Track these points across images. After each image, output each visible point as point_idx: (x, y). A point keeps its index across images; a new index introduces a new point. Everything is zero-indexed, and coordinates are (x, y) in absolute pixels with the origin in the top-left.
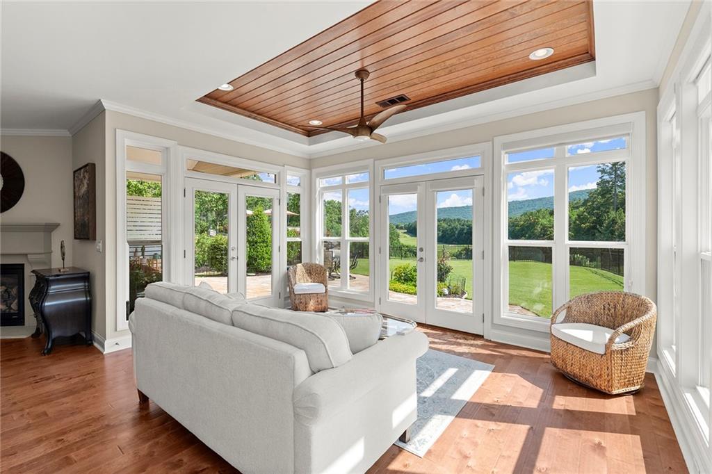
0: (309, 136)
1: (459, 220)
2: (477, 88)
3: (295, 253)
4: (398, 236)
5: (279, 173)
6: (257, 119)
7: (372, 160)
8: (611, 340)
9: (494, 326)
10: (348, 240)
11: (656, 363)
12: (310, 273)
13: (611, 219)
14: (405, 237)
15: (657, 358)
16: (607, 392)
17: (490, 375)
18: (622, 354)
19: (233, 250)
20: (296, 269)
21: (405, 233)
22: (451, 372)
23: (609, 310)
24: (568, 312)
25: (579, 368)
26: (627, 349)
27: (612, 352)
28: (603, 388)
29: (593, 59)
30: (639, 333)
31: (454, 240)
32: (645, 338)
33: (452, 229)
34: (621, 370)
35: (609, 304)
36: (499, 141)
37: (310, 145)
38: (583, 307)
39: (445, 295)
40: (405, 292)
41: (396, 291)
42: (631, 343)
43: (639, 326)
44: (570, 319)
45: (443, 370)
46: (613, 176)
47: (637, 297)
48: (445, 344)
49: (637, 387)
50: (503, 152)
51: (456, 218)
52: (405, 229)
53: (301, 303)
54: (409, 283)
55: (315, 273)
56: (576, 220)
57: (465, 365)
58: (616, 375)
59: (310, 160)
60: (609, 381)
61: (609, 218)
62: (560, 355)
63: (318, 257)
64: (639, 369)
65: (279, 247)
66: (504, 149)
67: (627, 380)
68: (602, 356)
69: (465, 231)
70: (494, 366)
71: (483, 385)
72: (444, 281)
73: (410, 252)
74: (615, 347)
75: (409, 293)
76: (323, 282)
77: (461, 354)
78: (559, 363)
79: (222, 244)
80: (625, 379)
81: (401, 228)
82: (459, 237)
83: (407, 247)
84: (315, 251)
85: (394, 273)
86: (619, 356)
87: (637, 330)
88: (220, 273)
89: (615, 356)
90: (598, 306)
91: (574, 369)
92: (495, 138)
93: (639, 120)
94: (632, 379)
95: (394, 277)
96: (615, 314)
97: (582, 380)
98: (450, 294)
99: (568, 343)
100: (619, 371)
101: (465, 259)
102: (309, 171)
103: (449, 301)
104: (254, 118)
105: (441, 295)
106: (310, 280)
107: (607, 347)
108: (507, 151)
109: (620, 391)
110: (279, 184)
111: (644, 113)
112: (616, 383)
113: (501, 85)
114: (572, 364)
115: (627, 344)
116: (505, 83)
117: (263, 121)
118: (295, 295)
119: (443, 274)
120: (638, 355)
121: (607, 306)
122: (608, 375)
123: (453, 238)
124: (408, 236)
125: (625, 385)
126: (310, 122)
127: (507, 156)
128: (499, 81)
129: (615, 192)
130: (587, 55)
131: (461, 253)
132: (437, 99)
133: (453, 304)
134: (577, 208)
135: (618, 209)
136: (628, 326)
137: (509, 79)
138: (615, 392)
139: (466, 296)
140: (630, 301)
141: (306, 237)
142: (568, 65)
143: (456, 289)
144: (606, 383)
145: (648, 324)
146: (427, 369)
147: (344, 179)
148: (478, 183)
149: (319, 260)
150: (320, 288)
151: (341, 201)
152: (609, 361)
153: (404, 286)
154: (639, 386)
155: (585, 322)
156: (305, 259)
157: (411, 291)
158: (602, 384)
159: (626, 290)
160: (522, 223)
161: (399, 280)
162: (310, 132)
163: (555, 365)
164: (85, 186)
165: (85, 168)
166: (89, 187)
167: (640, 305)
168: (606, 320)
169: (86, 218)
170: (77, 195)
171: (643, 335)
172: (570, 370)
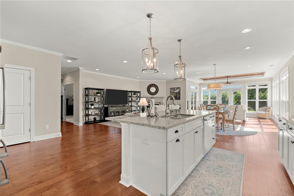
15: (272, 116)
26: (268, 113)
29: (263, 74)
50: (247, 85)
59: (200, 84)
62: (259, 115)
68: (265, 114)
91: (261, 117)
92: (245, 83)
99: (260, 113)
125: (268, 118)
142: (259, 75)
148: (242, 90)
158: (265, 118)
162: (204, 79)
163: (258, 117)
164: (178, 91)
165: (178, 88)
166: (180, 91)
167: (270, 108)
168: (265, 110)
169: (178, 96)
170: (172, 92)
171: (270, 111)
172: (260, 117)
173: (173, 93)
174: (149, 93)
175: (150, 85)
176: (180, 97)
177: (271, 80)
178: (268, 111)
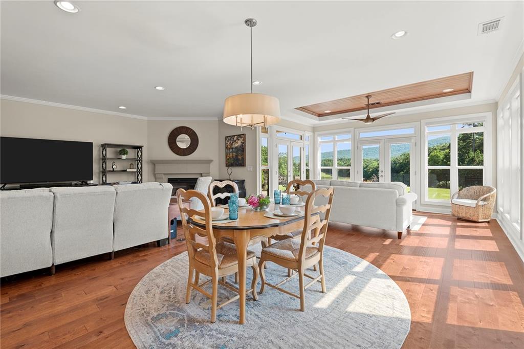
0: (320, 117)
5: (303, 135)
7: (353, 128)
8: (478, 201)
9: (422, 205)
11: (497, 215)
13: (471, 158)
15: (497, 212)
16: (477, 221)
19: (289, 172)
23: (477, 193)
24: (459, 195)
25: (465, 214)
26: (485, 205)
27: (479, 206)
29: (470, 92)
30: (489, 199)
32: (492, 201)
34: (482, 213)
35: (477, 191)
36: (423, 122)
37: (320, 121)
38: (465, 193)
42: (486, 202)
43: (489, 196)
44: (460, 198)
47: (489, 187)
49: (489, 220)
51: (375, 158)
56: (444, 159)
58: (480, 214)
59: (314, 128)
60: (477, 217)
61: (469, 157)
62: (456, 211)
65: (303, 172)
66: (426, 125)
67: (484, 216)
68: (474, 208)
74: (480, 204)
78: (456, 214)
90: (472, 192)
91: (463, 214)
92: (422, 120)
93: (489, 115)
94: (486, 216)
96: (479, 194)
97: (466, 218)
99: (460, 205)
102: (313, 133)
107: (477, 204)
108: (428, 126)
109: (482, 221)
110: (303, 140)
111: (491, 113)
112: (480, 217)
122: (477, 215)
125: (483, 219)
126: (325, 111)
127: (427, 128)
129: (474, 138)
130: (468, 91)
135: (475, 150)
136: (485, 196)
138: (480, 221)
140: (486, 190)
141: (311, 167)
142: (459, 94)
145: (493, 196)
147: (334, 138)
148: (413, 141)
152: (477, 209)
155: (466, 198)
158: (474, 219)
160: (401, 161)
162: (320, 115)
163: (454, 215)
164: (239, 143)
165: (240, 136)
166: (244, 144)
167: (490, 190)
168: (476, 197)
169: (240, 157)
170: (229, 147)
171: (491, 200)
172: (461, 215)
173: (231, 150)
174: (172, 150)
175: (177, 128)
176: (243, 159)
177: (494, 107)
178: (485, 200)
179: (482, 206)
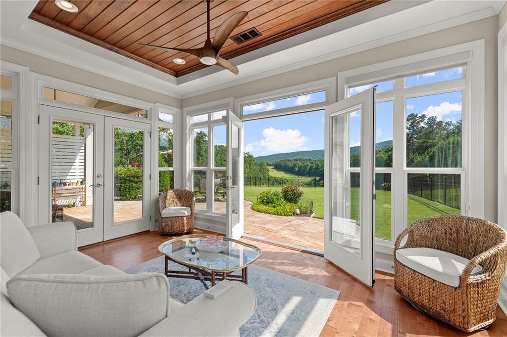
0: (177, 76)
1: (310, 160)
2: (323, 20)
3: (167, 181)
4: (268, 170)
5: (151, 109)
6: (120, 53)
7: (232, 98)
8: (467, 272)
10: (213, 169)
12: (180, 198)
14: (273, 171)
16: (462, 329)
17: (336, 305)
18: (478, 287)
19: (98, 177)
20: (166, 194)
21: (273, 168)
22: (295, 301)
23: (451, 234)
24: (410, 236)
25: (429, 300)
26: (483, 282)
27: (468, 286)
28: (457, 324)
30: (496, 263)
31: (306, 174)
32: (501, 269)
33: (305, 166)
34: (477, 305)
35: (450, 229)
36: (342, 75)
37: (178, 85)
38: (425, 231)
39: (297, 215)
40: (266, 212)
41: (259, 211)
42: (487, 274)
43: (495, 256)
44: (412, 243)
45: (288, 299)
46: (412, 131)
48: (292, 265)
49: (491, 321)
50: (346, 86)
51: (308, 158)
52: (273, 166)
53: (167, 225)
54: (270, 205)
55: (185, 198)
56: (387, 160)
57: (311, 292)
58: (473, 311)
60: (464, 318)
62: (406, 282)
63: (188, 184)
64: (494, 302)
65: (150, 175)
66: (347, 84)
67: (482, 315)
68: (456, 288)
69: (314, 167)
70: (338, 292)
71: (328, 320)
72: (296, 203)
73: (277, 181)
74: (472, 279)
75: (269, 213)
76: (190, 206)
77: (307, 277)
79: (121, 175)
80: (480, 314)
81: (270, 165)
82: (309, 171)
83: (274, 178)
84: (186, 179)
85: (259, 197)
86: (475, 289)
87: (493, 261)
88: (119, 198)
89: (472, 290)
90: (440, 230)
91: (422, 299)
92: (338, 73)
94: (487, 313)
95: (259, 200)
96: (458, 239)
98: (301, 213)
100: (475, 307)
101: (314, 186)
102: (181, 110)
103: (300, 219)
104: (116, 52)
105: (294, 214)
106: (179, 204)
107: (462, 279)
108: (350, 84)
109: (476, 327)
110: (150, 119)
111: (483, 40)
112: (472, 319)
113: (346, 16)
114: (420, 293)
115: (483, 276)
116: (350, 14)
117: (126, 56)
118: (162, 218)
119: (296, 198)
120: (494, 287)
121: (448, 230)
122: (463, 311)
123: (306, 172)
124: (275, 171)
125: (481, 321)
126: (174, 61)
128: (344, 12)
131: (311, 183)
132: (287, 34)
133: (304, 222)
134: (388, 152)
135: (414, 152)
136: (484, 256)
137: (354, 8)
138: (471, 329)
139: (313, 215)
140: (475, 226)
141: (178, 166)
143: (306, 210)
144: (461, 319)
145: (503, 254)
146: (272, 300)
147: (209, 117)
149: (190, 187)
150: (186, 212)
151: (225, 145)
152: (464, 295)
153: (265, 208)
154: (493, 319)
155: (427, 246)
156: (177, 186)
157: (271, 211)
159: (463, 214)
161: (263, 202)
162: (178, 73)
179: (477, 285)
